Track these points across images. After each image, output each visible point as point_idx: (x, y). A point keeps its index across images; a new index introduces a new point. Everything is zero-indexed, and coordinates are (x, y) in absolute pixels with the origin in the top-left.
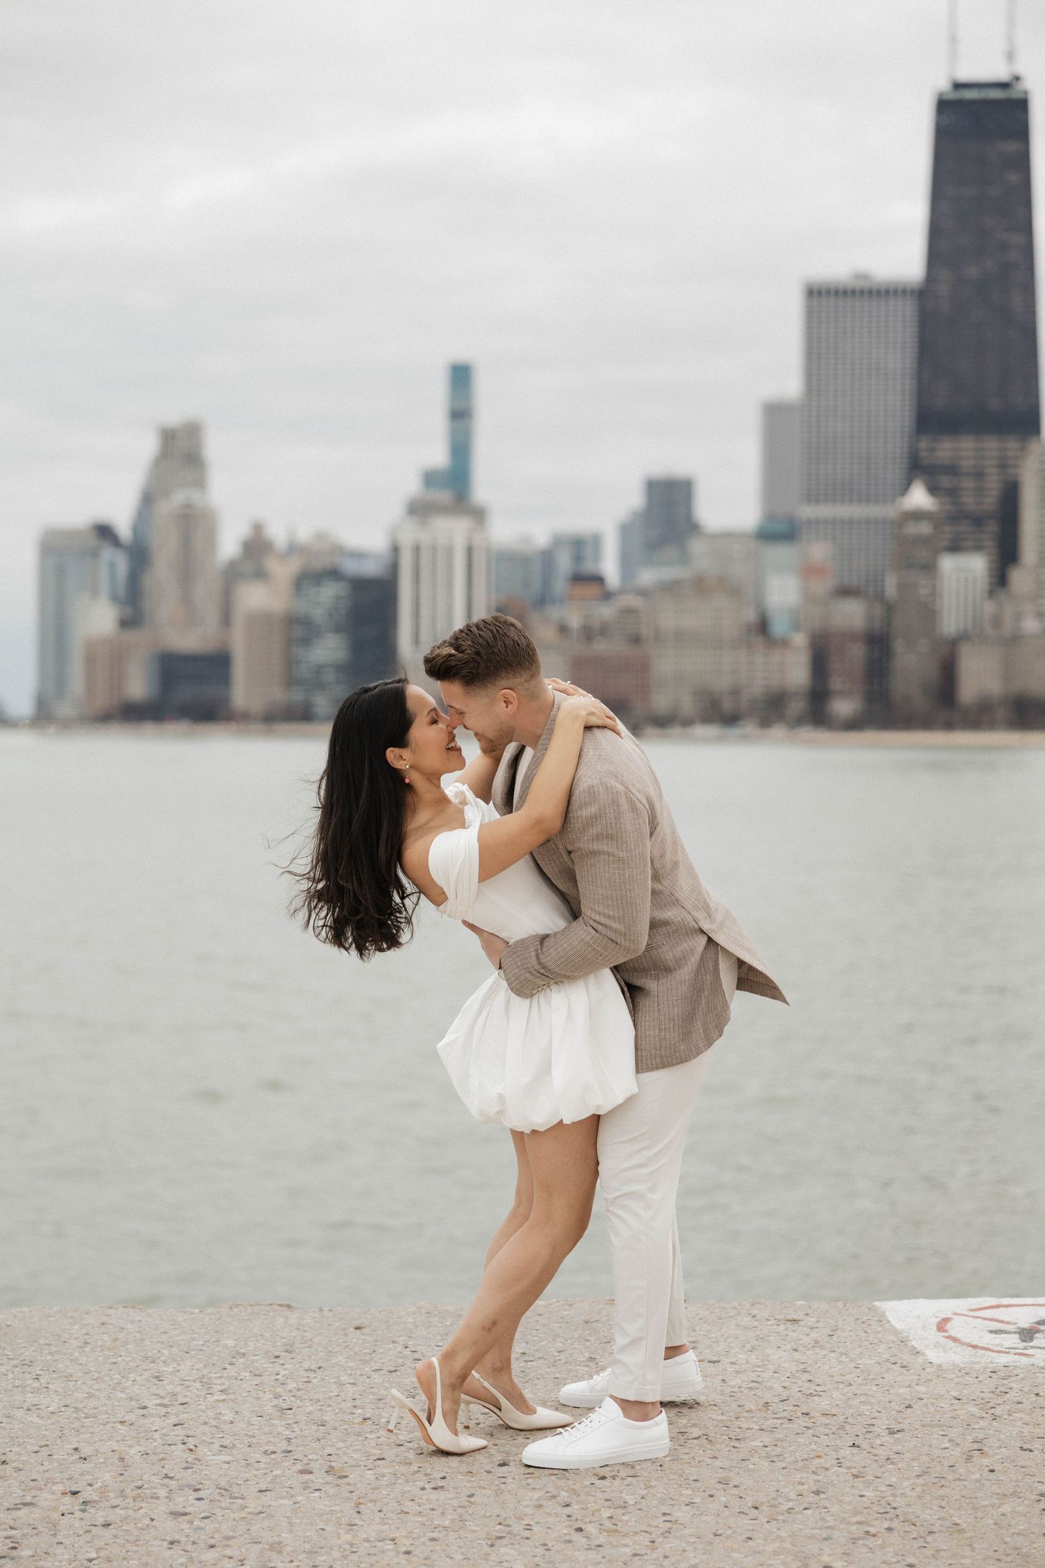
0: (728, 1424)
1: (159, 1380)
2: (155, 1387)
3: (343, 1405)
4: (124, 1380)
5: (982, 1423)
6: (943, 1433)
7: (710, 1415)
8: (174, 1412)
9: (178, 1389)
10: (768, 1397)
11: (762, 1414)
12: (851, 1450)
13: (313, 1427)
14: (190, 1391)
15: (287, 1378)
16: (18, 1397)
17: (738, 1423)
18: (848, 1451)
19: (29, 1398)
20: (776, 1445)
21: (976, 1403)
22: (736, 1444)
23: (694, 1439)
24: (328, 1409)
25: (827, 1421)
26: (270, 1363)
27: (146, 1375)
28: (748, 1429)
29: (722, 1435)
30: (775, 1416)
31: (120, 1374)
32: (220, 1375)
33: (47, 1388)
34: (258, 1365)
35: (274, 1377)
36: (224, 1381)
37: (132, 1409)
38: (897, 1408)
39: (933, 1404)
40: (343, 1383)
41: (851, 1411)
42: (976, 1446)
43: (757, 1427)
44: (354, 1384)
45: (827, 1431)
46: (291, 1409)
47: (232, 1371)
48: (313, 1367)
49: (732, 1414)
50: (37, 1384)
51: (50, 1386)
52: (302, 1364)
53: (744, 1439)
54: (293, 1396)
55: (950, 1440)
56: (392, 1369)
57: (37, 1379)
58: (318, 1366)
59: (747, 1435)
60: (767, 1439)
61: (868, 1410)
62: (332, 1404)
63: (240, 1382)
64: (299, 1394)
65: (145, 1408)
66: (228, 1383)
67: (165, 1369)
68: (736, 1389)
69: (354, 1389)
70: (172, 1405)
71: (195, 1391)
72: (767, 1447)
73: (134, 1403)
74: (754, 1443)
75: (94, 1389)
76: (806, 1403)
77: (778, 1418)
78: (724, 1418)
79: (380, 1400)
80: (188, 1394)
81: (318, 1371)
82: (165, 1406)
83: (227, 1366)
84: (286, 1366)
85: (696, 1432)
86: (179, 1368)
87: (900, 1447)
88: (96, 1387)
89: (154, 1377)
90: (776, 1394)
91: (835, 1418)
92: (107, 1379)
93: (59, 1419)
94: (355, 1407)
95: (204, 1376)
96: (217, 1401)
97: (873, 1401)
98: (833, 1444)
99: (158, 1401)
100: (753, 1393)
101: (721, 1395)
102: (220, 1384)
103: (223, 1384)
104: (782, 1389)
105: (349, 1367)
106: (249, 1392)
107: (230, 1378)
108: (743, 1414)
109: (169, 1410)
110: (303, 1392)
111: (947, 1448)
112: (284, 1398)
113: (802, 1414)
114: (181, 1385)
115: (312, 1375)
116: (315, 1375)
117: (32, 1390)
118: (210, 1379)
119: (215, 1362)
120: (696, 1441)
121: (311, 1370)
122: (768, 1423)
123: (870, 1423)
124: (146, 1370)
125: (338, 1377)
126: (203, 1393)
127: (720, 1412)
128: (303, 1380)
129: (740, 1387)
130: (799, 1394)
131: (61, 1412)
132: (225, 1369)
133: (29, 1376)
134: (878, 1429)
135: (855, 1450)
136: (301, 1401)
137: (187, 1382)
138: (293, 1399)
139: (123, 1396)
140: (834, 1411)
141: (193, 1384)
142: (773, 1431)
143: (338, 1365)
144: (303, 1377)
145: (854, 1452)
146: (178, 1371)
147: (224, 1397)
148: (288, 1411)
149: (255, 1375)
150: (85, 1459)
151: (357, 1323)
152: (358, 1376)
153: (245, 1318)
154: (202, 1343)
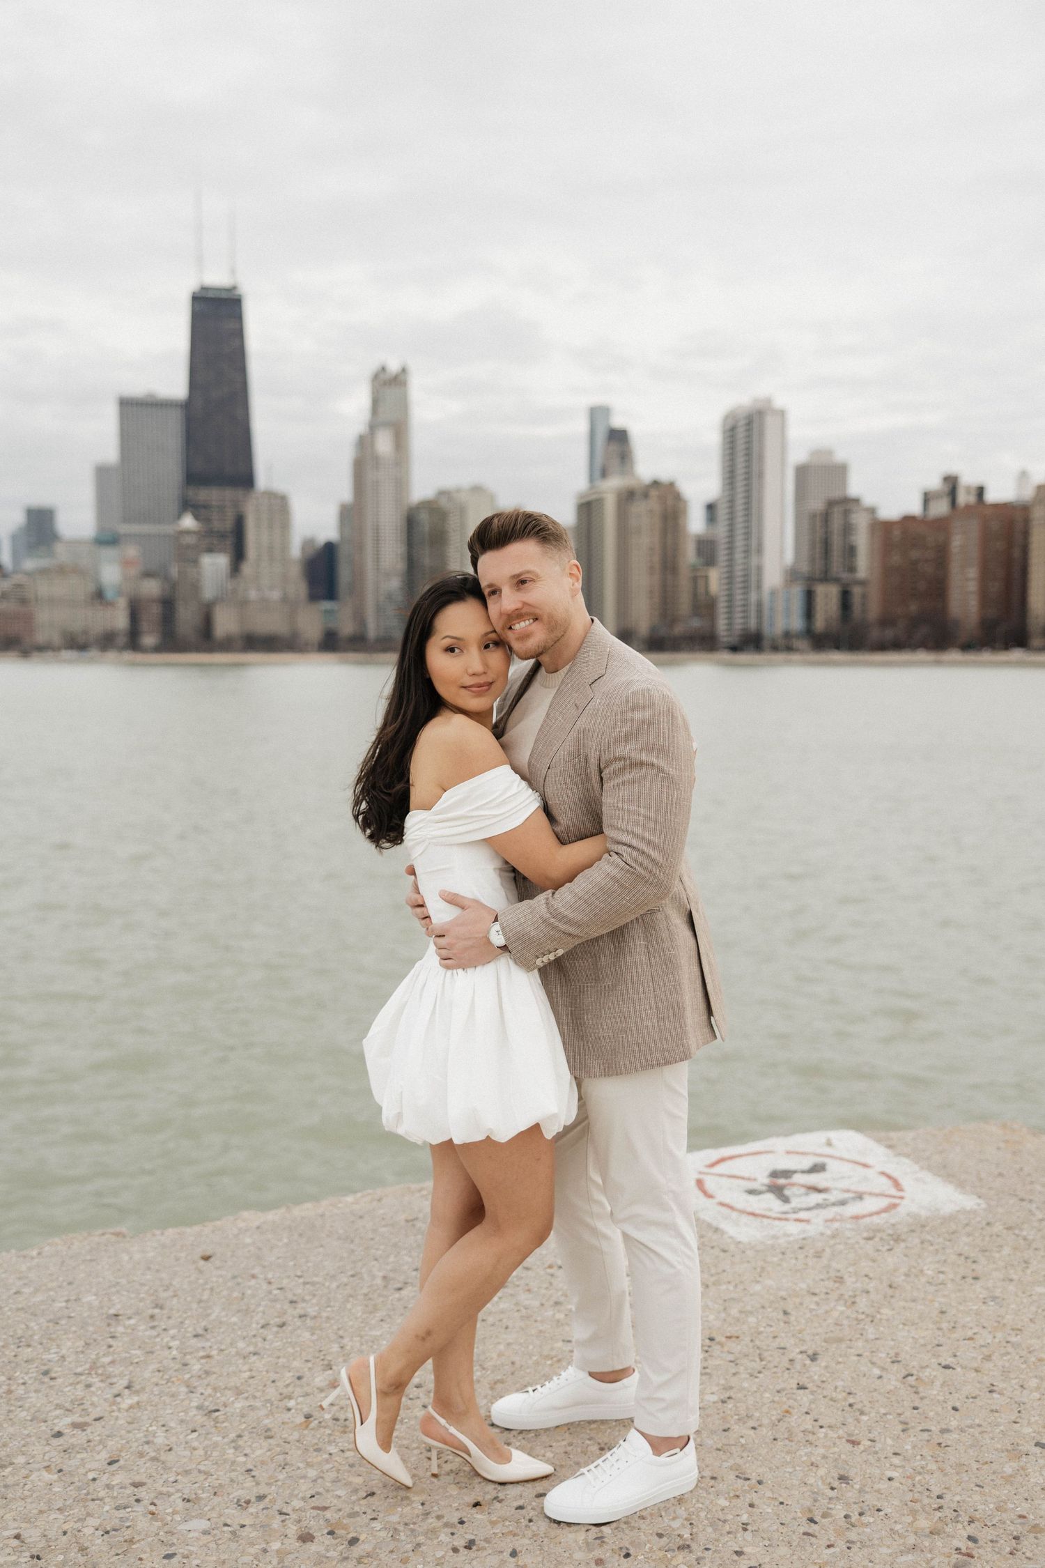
2: (53, 1393)
9: (80, 1391)
14: (93, 1394)
15: (187, 1356)
26: (151, 1329)
32: (112, 1358)
34: (140, 1334)
35: (169, 1354)
38: (778, 1316)
40: (245, 1353)
46: (218, 1410)
48: (200, 1331)
52: (185, 1327)
54: (207, 1386)
55: (872, 1363)
56: (279, 1321)
58: (202, 1324)
62: (256, 1394)
63: (138, 1369)
64: (212, 1378)
66: (127, 1374)
70: (88, 1424)
71: (100, 1392)
79: (299, 1378)
80: (94, 1399)
81: (209, 1336)
82: (81, 1427)
83: (110, 1341)
84: (170, 1333)
86: (61, 1353)
95: (95, 1363)
96: (131, 1407)
99: (69, 1420)
102: (119, 1376)
103: (123, 1376)
105: (236, 1324)
106: (157, 1385)
107: (124, 1362)
109: (88, 1433)
110: (215, 1376)
112: (200, 1390)
115: (207, 1345)
118: (103, 1366)
119: (95, 1336)
123: (778, 1345)
125: (234, 1344)
128: (201, 1354)
132: (110, 1346)
134: (797, 1356)
136: (222, 1394)
137: (83, 1377)
138: (210, 1391)
141: (90, 1380)
143: (222, 1322)
144: (199, 1349)
147: (136, 1399)
148: (219, 1417)
149: (148, 1353)
150: (39, 1558)
151: (200, 1251)
152: (254, 1340)
153: (88, 1257)
154: (64, 1304)
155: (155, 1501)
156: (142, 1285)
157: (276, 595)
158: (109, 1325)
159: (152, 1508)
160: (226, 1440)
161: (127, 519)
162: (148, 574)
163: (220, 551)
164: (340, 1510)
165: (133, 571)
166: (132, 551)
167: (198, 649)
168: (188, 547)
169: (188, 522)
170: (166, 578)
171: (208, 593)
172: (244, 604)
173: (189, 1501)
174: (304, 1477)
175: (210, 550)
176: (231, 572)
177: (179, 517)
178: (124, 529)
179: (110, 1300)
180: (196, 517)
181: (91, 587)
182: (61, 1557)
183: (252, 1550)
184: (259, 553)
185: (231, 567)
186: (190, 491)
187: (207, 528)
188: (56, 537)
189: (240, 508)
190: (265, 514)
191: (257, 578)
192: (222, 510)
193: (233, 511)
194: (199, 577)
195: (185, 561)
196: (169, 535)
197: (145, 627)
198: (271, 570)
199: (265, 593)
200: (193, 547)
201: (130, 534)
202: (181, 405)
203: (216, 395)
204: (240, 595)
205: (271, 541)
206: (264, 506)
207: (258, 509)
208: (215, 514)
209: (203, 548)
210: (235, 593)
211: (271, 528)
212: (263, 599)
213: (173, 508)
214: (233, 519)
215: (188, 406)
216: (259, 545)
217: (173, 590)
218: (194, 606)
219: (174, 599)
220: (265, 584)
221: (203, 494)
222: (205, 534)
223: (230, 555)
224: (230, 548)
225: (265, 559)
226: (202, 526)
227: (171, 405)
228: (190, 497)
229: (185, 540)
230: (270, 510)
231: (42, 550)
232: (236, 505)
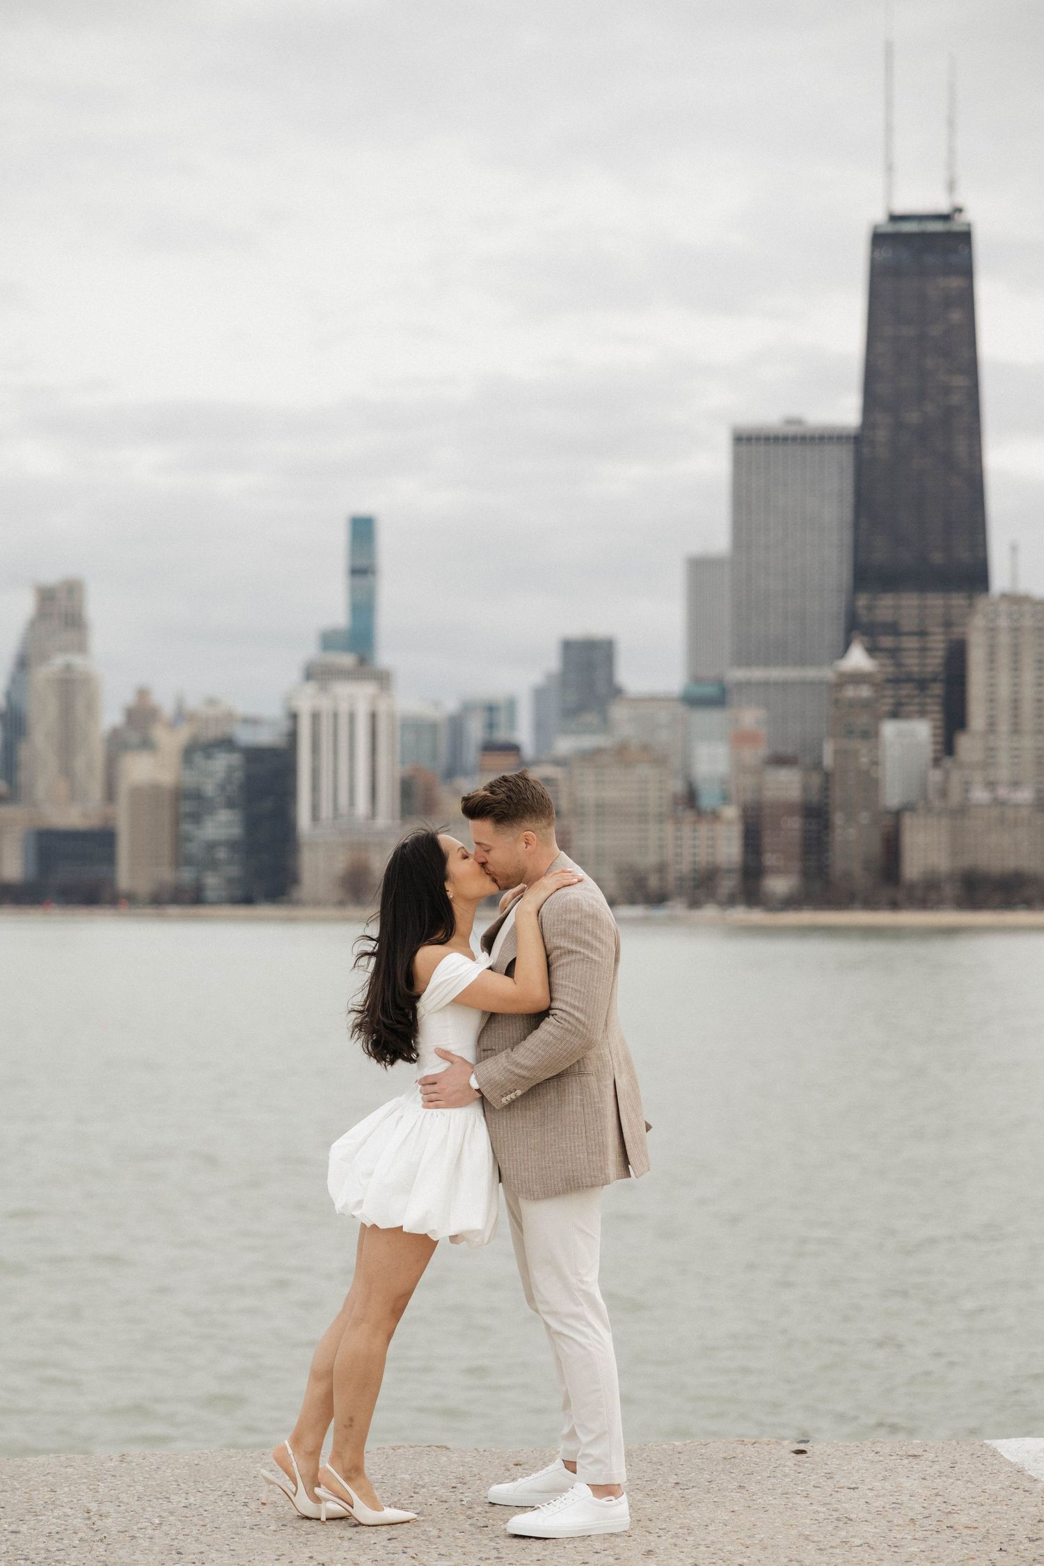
157: (1025, 795)
161: (743, 658)
162: (780, 760)
163: (922, 714)
165: (754, 755)
166: (751, 717)
167: (870, 904)
168: (854, 704)
169: (858, 659)
170: (817, 765)
171: (892, 796)
172: (961, 812)
175: (896, 714)
176: (935, 751)
177: (842, 650)
178: (738, 674)
180: (872, 651)
181: (677, 786)
184: (992, 717)
185: (935, 743)
186: (862, 601)
187: (891, 669)
188: (616, 692)
189: (956, 630)
190: (1004, 639)
191: (988, 762)
192: (922, 634)
193: (941, 637)
194: (875, 763)
195: (849, 733)
196: (821, 683)
197: (770, 859)
198: (1016, 749)
199: (1003, 792)
200: (866, 705)
201: (749, 684)
202: (848, 438)
203: (913, 417)
204: (955, 798)
205: (1016, 693)
206: (1003, 623)
207: (992, 629)
208: (910, 643)
209: (886, 708)
210: (944, 793)
211: (1016, 668)
212: (998, 803)
213: (832, 632)
214: (940, 653)
215: (858, 440)
216: (991, 701)
217: (827, 789)
218: (864, 818)
219: (826, 804)
220: (1004, 774)
221: (886, 606)
222: (888, 681)
223: (934, 720)
224: (936, 708)
225: (1004, 727)
226: (882, 665)
227: (831, 438)
228: (862, 612)
229: (850, 692)
230: (1016, 630)
231: (590, 718)
232: (948, 624)
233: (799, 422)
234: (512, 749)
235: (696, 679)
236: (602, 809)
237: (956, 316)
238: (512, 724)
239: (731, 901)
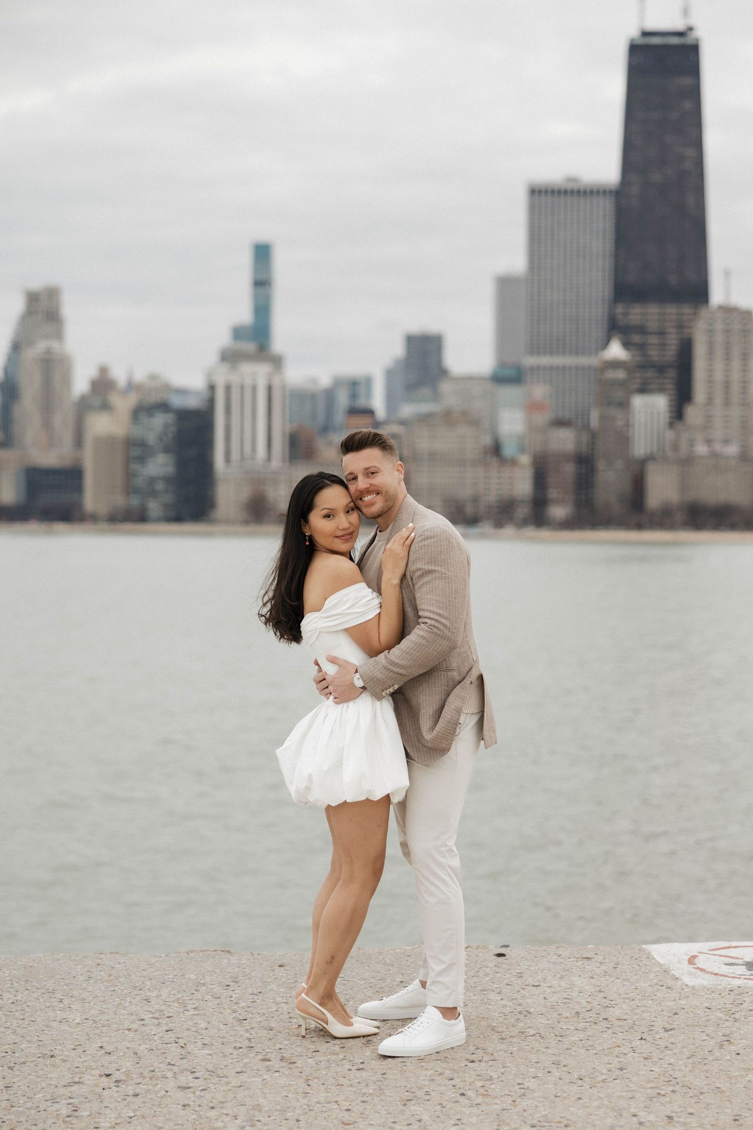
0: (553, 1026)
1: (148, 1002)
2: (146, 1006)
3: (282, 1017)
4: (123, 1002)
5: (727, 1024)
6: (702, 1030)
7: (539, 1021)
8: (164, 1022)
9: (163, 1007)
10: (577, 1008)
11: (575, 1020)
12: (640, 1042)
13: (264, 1031)
14: (172, 1008)
15: (239, 1000)
16: (51, 1014)
17: (559, 1025)
18: (639, 1042)
19: (59, 1014)
20: (588, 1039)
21: (722, 1011)
22: (561, 1039)
23: (531, 1036)
24: (272, 1019)
25: (621, 1024)
26: (224, 989)
27: (138, 998)
28: (567, 1029)
29: (550, 1033)
30: (584, 1021)
31: (119, 998)
32: (191, 998)
33: (70, 1007)
34: (216, 991)
35: (229, 999)
36: (194, 1001)
37: (134, 1021)
38: (667, 1014)
39: (692, 1012)
40: (279, 1002)
41: (636, 1017)
42: (725, 1038)
43: (573, 1028)
44: (287, 1003)
45: (622, 1030)
46: (246, 1020)
47: (198, 995)
48: (255, 992)
49: (554, 1020)
50: (62, 1005)
51: (71, 1006)
52: (247, 990)
53: (566, 1036)
54: (245, 1011)
55: (707, 1035)
57: (61, 1002)
58: (258, 991)
59: (567, 1033)
60: (582, 1036)
61: (648, 1016)
62: (274, 1016)
63: (206, 1003)
64: (249, 1009)
65: (143, 1020)
66: (197, 1004)
67: (151, 994)
68: (555, 1004)
69: (288, 1006)
70: (162, 1018)
71: (176, 1008)
72: (582, 1040)
73: (134, 1017)
74: (571, 1038)
75: (102, 1008)
76: (605, 1012)
77: (587, 1022)
78: (550, 1022)
80: (171, 1010)
81: (259, 994)
82: (157, 1019)
83: (194, 992)
84: (236, 992)
85: (532, 1032)
86: (160, 994)
87: (673, 1040)
88: (104, 1006)
89: (144, 1000)
90: (583, 1006)
91: (626, 1021)
92: (111, 1001)
93: (84, 1028)
94: (290, 1018)
95: (179, 999)
96: (194, 1015)
97: (651, 1010)
98: (627, 1038)
99: (151, 1016)
100: (567, 1006)
101: (545, 1008)
102: (192, 1004)
103: (194, 1004)
104: (587, 1003)
105: (281, 992)
106: (214, 1008)
107: (198, 1000)
108: (562, 1020)
109: (160, 1021)
110: (252, 1008)
111: (706, 1040)
112: (240, 1012)
113: (603, 1019)
114: (164, 1004)
115: (256, 997)
116: (258, 997)
117: (60, 1009)
118: (184, 1000)
119: (185, 989)
120: (533, 1038)
121: (254, 994)
122: (581, 1025)
123: (651, 1025)
124: (137, 995)
125: (274, 998)
126: (181, 1010)
127: (546, 1018)
128: (250, 1000)
129: (557, 1002)
130: (599, 1006)
131: (84, 1023)
132: (193, 994)
133: (55, 999)
134: (657, 1029)
135: (643, 1042)
136: (252, 1014)
137: (168, 1003)
138: (246, 1013)
139: (125, 1012)
140: (625, 1017)
141: (173, 1004)
142: (585, 1030)
143: (273, 991)
144: (250, 999)
145: (643, 1043)
146: (160, 995)
147: (197, 1012)
148: (244, 1021)
149: (216, 998)
150: (109, 1054)
151: (280, 963)
152: (288, 998)
153: (199, 960)
154: (173, 977)
155: (186, 1043)
156: (229, 973)
157: (732, 450)
158: (197, 986)
159: (183, 1045)
160: (243, 1029)
161: (535, 349)
162: (560, 423)
163: (661, 390)
164: (293, 1054)
165: (541, 419)
166: (539, 391)
167: (623, 525)
168: (615, 383)
169: (616, 351)
170: (586, 427)
171: (640, 448)
172: (687, 461)
173: (206, 1045)
174: (281, 1043)
175: (643, 390)
176: (671, 417)
177: (606, 344)
178: (531, 361)
179: (204, 977)
180: (626, 345)
181: (487, 440)
182: (122, 1054)
183: (231, 1061)
184: (710, 393)
185: (671, 412)
186: (620, 309)
187: (638, 359)
188: (443, 373)
189: (686, 331)
190: (719, 338)
191: (707, 427)
192: (662, 333)
193: (674, 336)
194: (627, 425)
195: (609, 403)
196: (590, 368)
197: (553, 493)
198: (727, 416)
199: (718, 447)
200: (622, 384)
201: (538, 368)
202: (611, 192)
203: (656, 177)
204: (684, 449)
205: (727, 376)
206: (719, 326)
207: (711, 331)
208: (653, 340)
209: (636, 386)
210: (676, 447)
211: (728, 358)
212: (714, 455)
213: (598, 332)
214: (674, 347)
215: (619, 194)
216: (710, 382)
217: (593, 443)
218: (619, 464)
219: (593, 455)
220: (718, 433)
221: (636, 313)
222: (638, 367)
223: (669, 395)
224: (671, 386)
225: (718, 400)
226: (634, 356)
227: (598, 192)
228: (620, 317)
229: (611, 375)
230: (727, 331)
231: (425, 391)
232: (680, 327)
233: (575, 180)
234: (369, 412)
235: (501, 364)
236: (433, 457)
237: (688, 105)
238: (369, 394)
239: (524, 523)
